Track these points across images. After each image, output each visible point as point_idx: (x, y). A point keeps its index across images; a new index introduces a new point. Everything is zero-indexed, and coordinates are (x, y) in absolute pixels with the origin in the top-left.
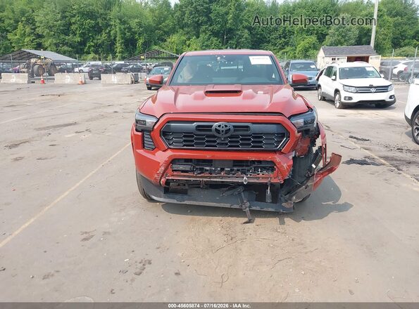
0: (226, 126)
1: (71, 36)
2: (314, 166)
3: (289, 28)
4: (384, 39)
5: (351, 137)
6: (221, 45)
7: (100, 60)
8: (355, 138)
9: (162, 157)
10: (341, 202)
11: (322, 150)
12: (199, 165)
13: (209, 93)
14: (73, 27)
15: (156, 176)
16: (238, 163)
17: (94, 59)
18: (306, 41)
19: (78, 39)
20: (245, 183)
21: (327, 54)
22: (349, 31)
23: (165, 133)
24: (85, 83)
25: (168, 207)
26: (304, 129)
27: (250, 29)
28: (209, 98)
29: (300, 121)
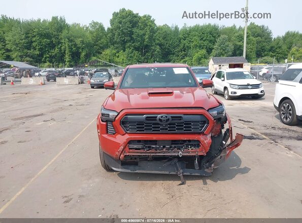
0: (166, 117)
1: (32, 50)
2: (224, 142)
3: (187, 44)
4: (251, 52)
5: (240, 120)
6: (140, 56)
7: (53, 67)
8: (243, 120)
9: (121, 139)
10: (242, 166)
11: (229, 131)
12: (148, 144)
13: (151, 94)
14: (34, 44)
15: (117, 153)
16: (174, 142)
17: (49, 67)
18: (199, 53)
19: (37, 52)
20: (180, 156)
21: (215, 62)
22: (228, 46)
23: (123, 122)
24: (44, 84)
25: (123, 175)
26: (218, 117)
27: (160, 45)
28: (152, 97)
29: (215, 113)
